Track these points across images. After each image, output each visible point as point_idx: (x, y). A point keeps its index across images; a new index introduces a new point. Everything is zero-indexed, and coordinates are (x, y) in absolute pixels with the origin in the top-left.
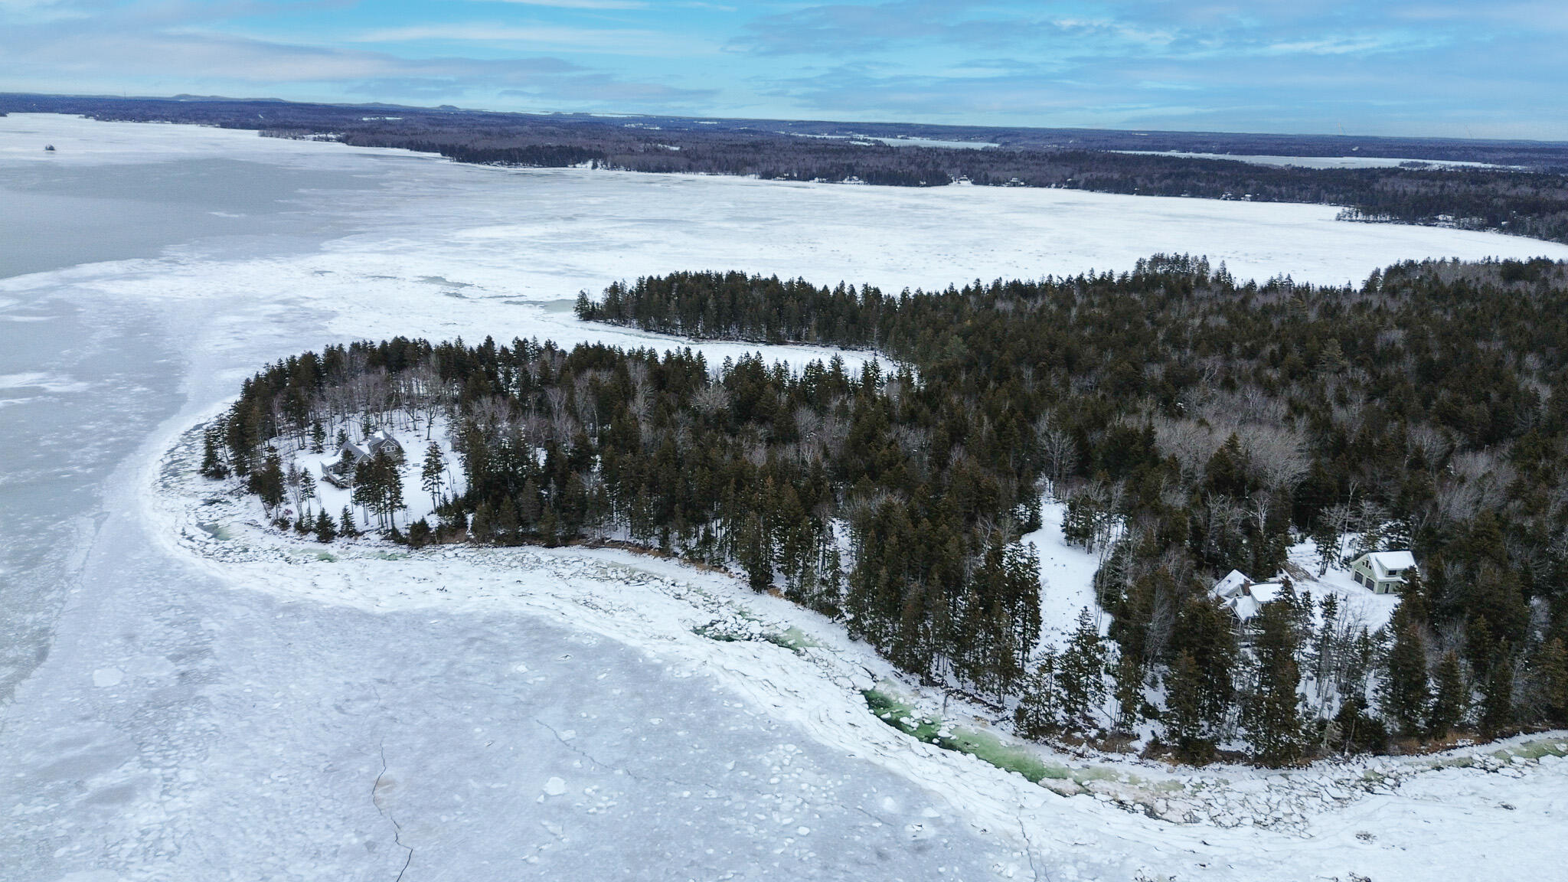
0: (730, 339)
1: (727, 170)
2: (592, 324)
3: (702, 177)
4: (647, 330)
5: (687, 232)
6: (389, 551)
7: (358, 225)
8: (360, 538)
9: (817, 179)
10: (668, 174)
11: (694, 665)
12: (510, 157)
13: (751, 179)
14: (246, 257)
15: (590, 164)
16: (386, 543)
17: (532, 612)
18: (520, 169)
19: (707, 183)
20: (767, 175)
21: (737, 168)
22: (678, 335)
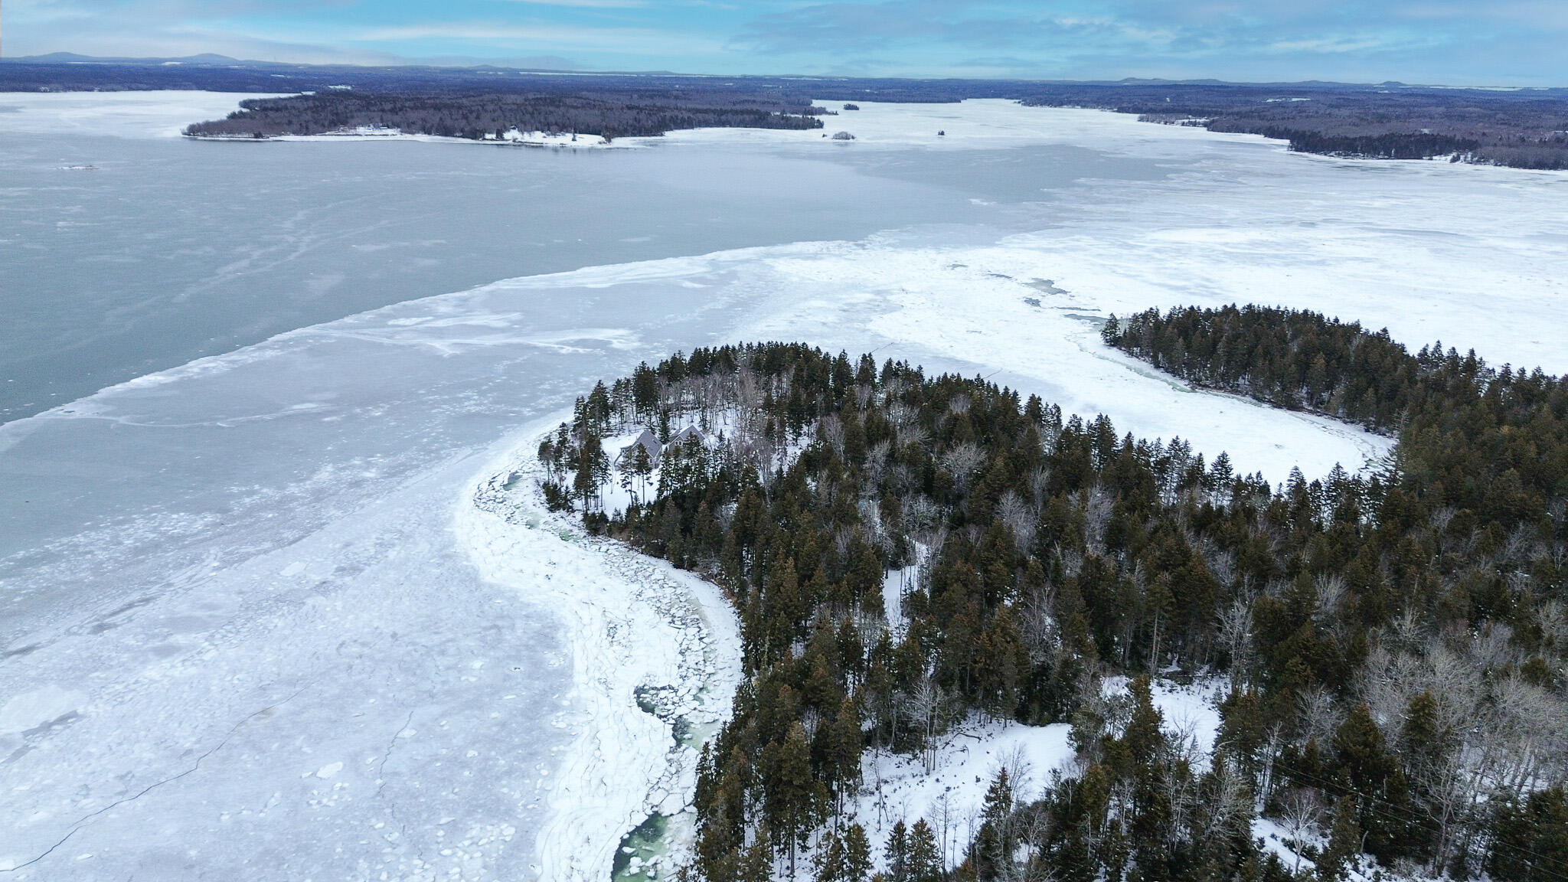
4: (1157, 366)
8: (572, 514)
10: (1550, 172)
12: (1348, 147)
17: (566, 619)
22: (1183, 378)
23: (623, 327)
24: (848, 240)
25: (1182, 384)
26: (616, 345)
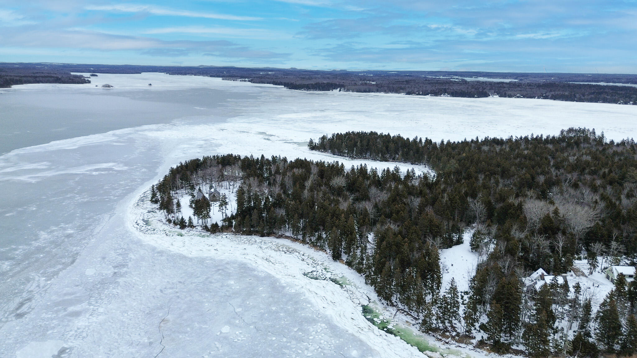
0: (366, 159)
1: (393, 91)
2: (314, 152)
3: (382, 94)
4: (334, 154)
5: (366, 116)
6: (203, 234)
7: (243, 112)
8: (194, 228)
9: (430, 95)
10: (369, 93)
11: (297, 288)
12: (308, 87)
13: (402, 95)
14: (198, 123)
15: (338, 89)
16: (203, 231)
17: (245, 261)
18: (311, 92)
19: (383, 96)
20: (409, 93)
21: (397, 91)
22: (345, 157)
23: (110, 162)
24: (166, 123)
25: (347, 158)
26: (116, 169)
